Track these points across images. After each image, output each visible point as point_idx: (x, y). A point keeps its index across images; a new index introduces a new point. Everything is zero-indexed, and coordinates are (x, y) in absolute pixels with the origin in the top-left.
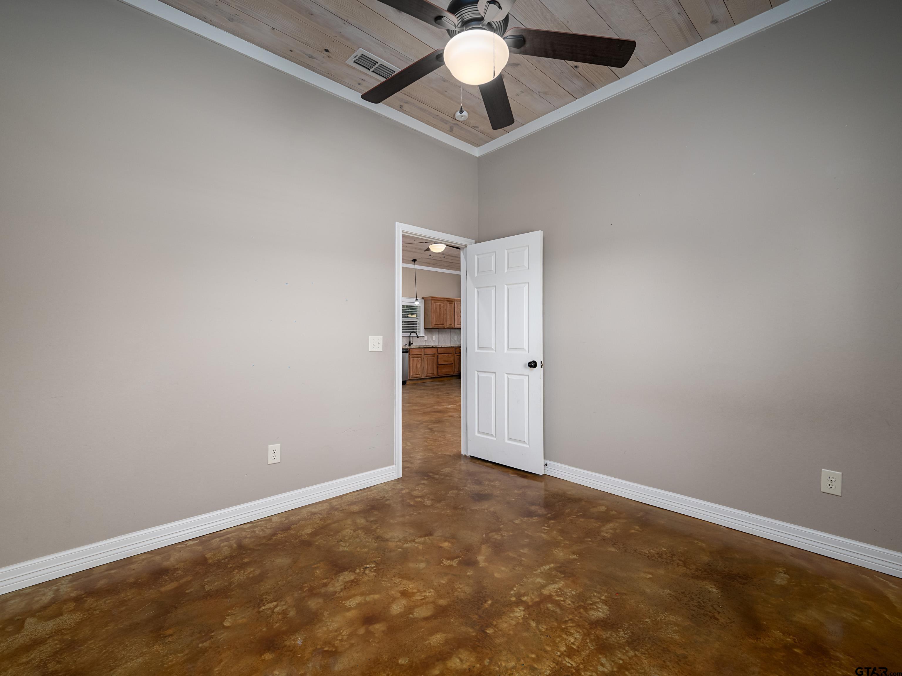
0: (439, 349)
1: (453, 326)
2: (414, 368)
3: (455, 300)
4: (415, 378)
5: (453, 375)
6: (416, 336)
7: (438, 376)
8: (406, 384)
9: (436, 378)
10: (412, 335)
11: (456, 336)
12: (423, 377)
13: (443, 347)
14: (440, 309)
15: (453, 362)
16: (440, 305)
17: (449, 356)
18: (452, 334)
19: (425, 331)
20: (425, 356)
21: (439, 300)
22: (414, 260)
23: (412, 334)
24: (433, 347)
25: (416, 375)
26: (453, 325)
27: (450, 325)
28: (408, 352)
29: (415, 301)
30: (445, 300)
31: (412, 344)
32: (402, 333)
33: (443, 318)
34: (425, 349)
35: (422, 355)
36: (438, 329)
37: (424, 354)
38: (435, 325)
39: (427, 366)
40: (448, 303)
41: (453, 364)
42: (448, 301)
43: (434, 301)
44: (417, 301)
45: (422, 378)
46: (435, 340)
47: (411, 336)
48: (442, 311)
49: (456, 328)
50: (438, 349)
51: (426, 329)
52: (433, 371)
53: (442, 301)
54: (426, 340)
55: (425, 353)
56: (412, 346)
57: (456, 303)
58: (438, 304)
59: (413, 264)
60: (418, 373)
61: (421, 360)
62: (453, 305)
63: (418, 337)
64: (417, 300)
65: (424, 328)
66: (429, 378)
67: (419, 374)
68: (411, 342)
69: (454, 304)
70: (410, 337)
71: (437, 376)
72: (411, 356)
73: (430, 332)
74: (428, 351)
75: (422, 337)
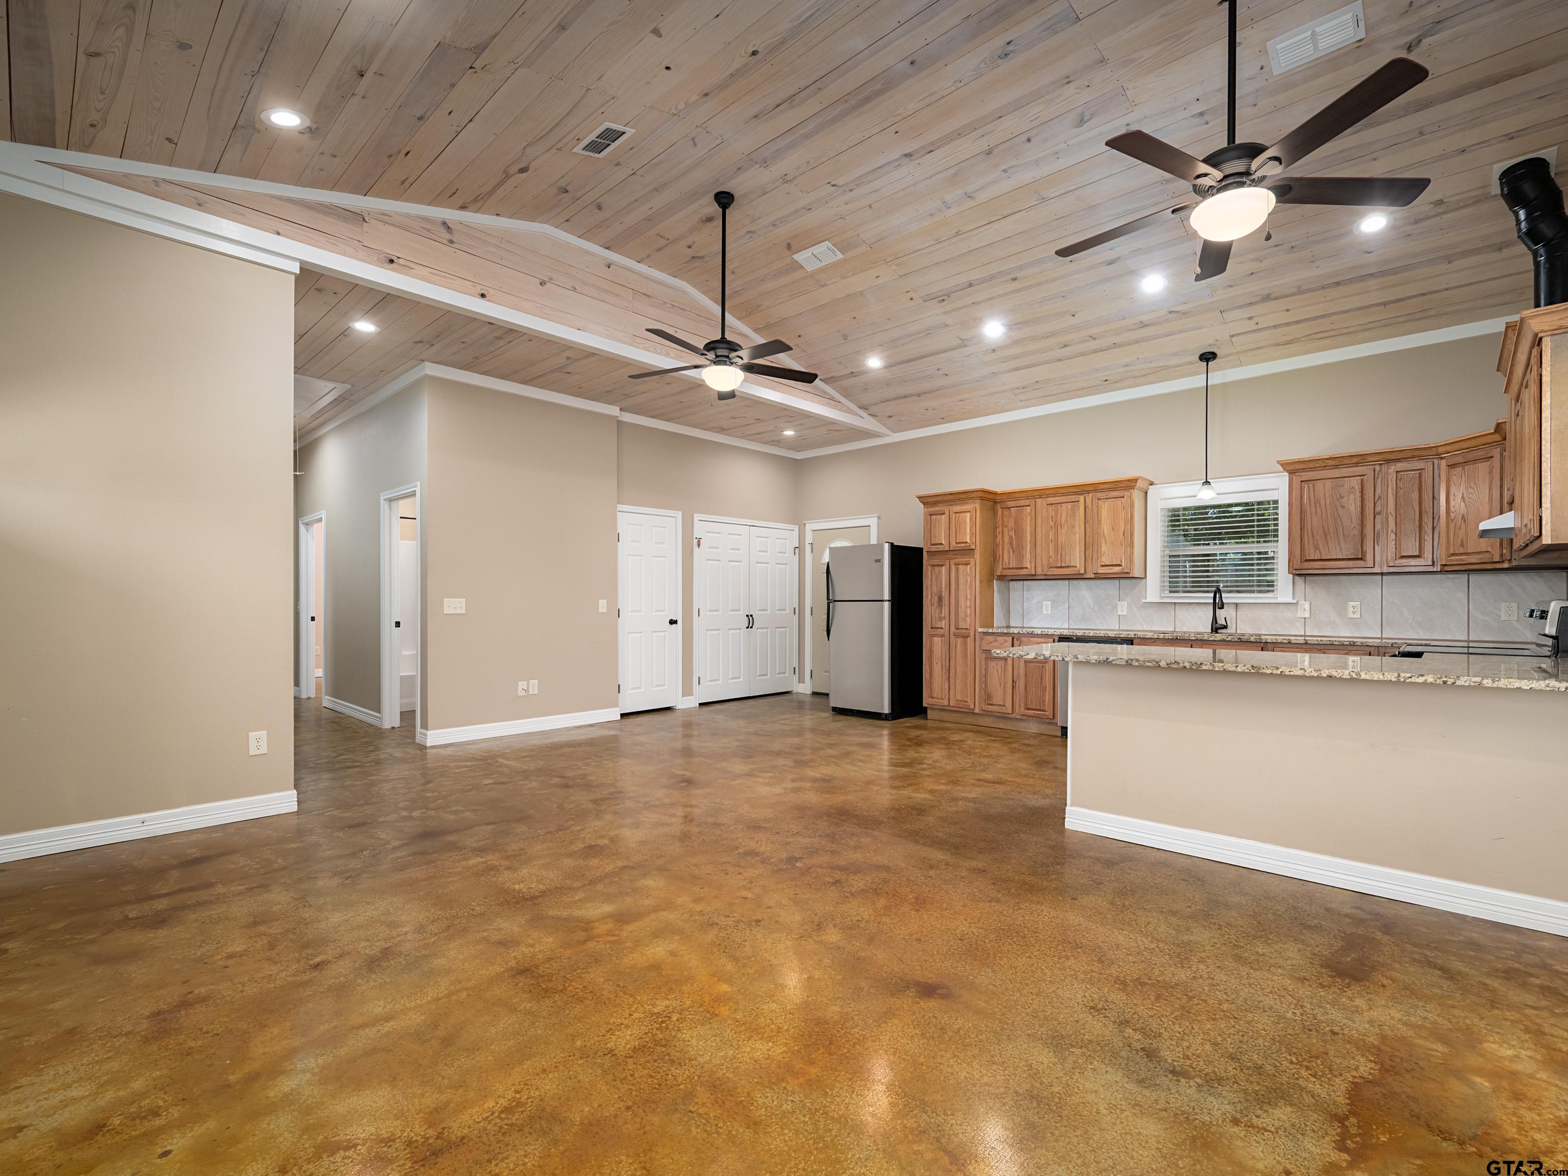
3: (1441, 450)
14: (1338, 499)
16: (1337, 486)
19: (1301, 581)
21: (1335, 468)
22: (1208, 357)
26: (1427, 556)
27: (1403, 557)
29: (1200, 489)
30: (1372, 459)
31: (1225, 627)
33: (1355, 532)
38: (1307, 561)
43: (1303, 474)
46: (1358, 616)
48: (1352, 508)
51: (1302, 575)
53: (1356, 465)
54: (1307, 615)
62: (1426, 473)
64: (1207, 483)
68: (1221, 622)
69: (1438, 468)
73: (1327, 587)
75: (1281, 606)
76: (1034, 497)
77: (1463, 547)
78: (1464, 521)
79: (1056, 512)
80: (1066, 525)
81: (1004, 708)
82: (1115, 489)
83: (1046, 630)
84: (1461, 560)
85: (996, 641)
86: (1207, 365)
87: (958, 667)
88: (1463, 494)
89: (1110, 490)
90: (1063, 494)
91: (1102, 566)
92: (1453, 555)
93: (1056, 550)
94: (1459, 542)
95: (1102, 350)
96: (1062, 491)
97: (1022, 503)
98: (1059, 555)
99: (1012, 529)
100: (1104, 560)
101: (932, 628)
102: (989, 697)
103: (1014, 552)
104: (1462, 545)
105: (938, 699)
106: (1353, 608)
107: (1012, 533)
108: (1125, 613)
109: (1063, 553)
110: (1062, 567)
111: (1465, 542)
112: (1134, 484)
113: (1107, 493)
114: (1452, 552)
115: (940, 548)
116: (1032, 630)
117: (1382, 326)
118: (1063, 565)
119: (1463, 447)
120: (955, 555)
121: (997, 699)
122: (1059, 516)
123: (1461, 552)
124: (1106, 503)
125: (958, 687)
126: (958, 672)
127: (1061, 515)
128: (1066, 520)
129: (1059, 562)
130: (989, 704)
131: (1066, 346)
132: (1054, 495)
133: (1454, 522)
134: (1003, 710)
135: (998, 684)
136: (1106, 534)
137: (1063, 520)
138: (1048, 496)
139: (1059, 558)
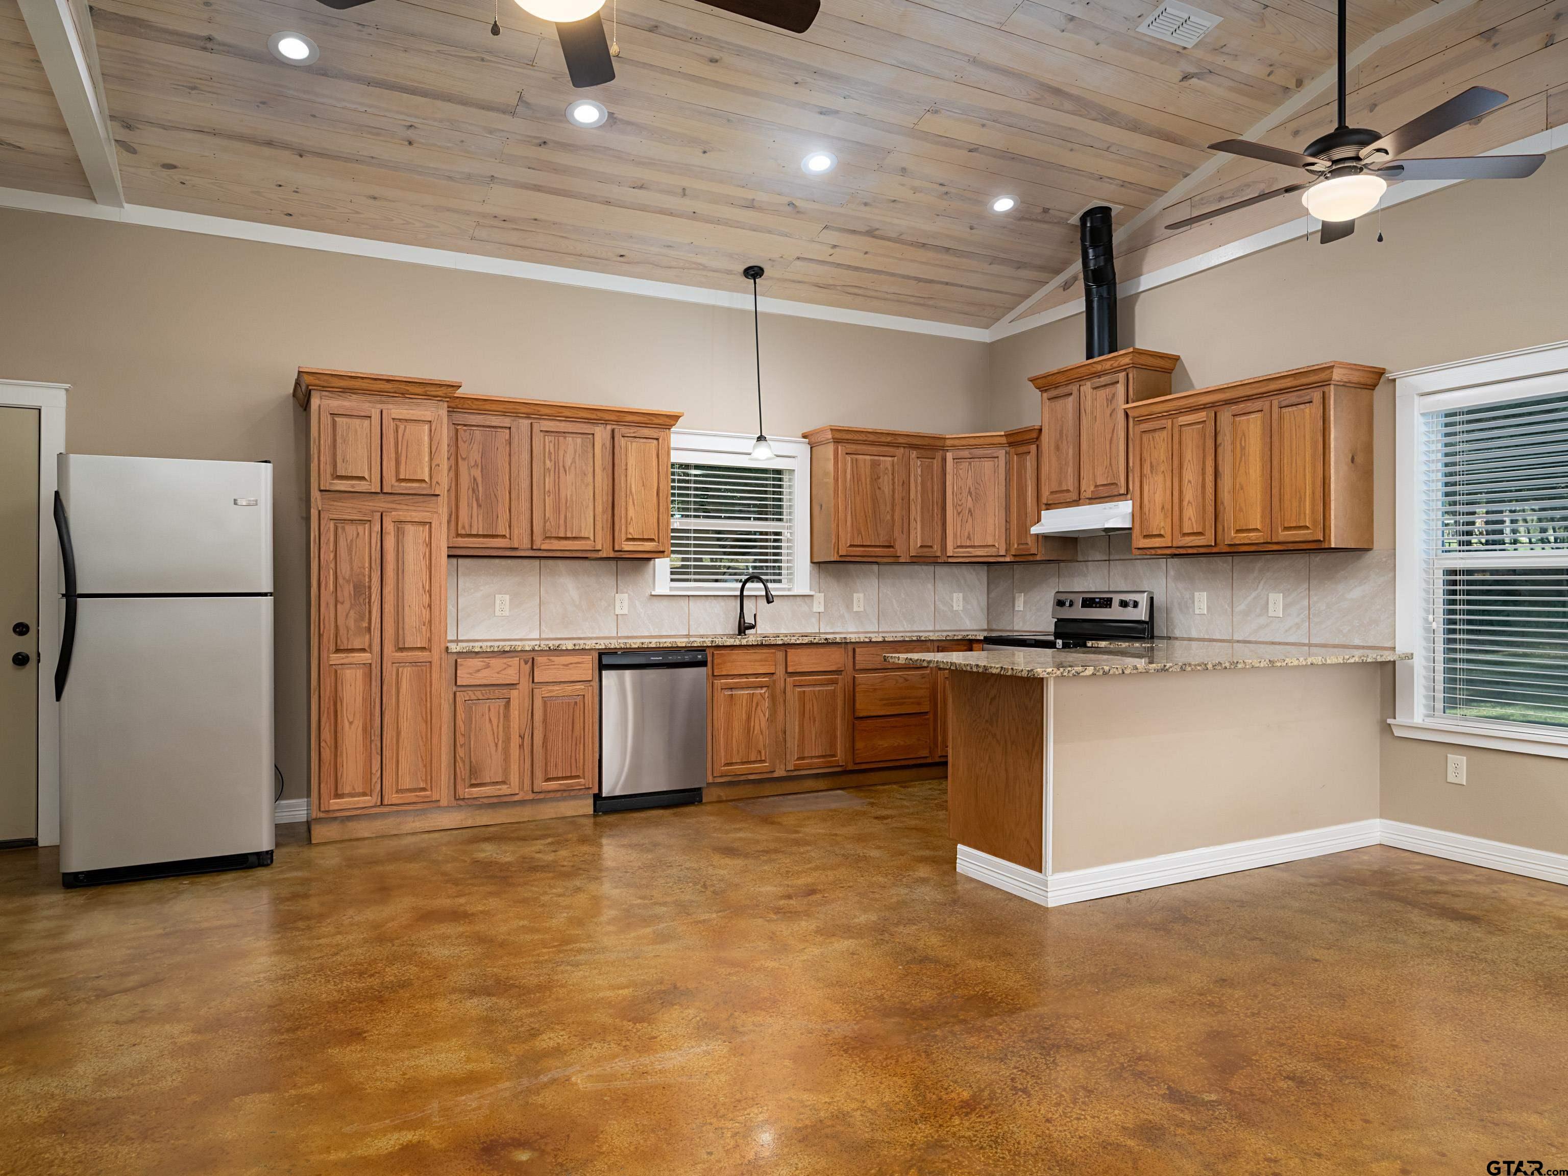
0: (857, 650)
1: (939, 554)
2: (736, 733)
3: (948, 443)
4: (743, 778)
5: (929, 761)
6: (764, 593)
7: (857, 767)
8: (700, 801)
9: (846, 772)
10: (750, 589)
11: (961, 595)
12: (780, 773)
13: (880, 639)
14: (875, 479)
15: (926, 708)
16: (875, 465)
17: (906, 680)
18: (939, 584)
19: (816, 570)
20: (790, 680)
21: (872, 443)
22: (754, 273)
23: (748, 585)
24: (828, 644)
25: (743, 763)
26: (937, 547)
27: (921, 546)
28: (703, 664)
29: (755, 447)
30: (901, 440)
31: (752, 627)
32: (672, 580)
33: (889, 517)
34: (791, 652)
35: (775, 677)
36: (877, 563)
37: (786, 672)
38: (851, 546)
39: (801, 726)
40: (914, 454)
41: (930, 716)
42: (912, 447)
43: (848, 446)
44: (763, 443)
45: (776, 775)
46: (862, 609)
47: (745, 593)
48: (886, 491)
49: (950, 560)
50: (854, 650)
51: (819, 563)
52: (832, 744)
53: (888, 444)
54: (822, 609)
55: (790, 670)
56: (751, 637)
57: (949, 456)
58: (868, 457)
59: (745, 291)
60: (753, 758)
61: (773, 698)
62: (936, 463)
63: (769, 599)
64: (761, 438)
65: (812, 562)
66: (816, 776)
67: (762, 761)
68: (749, 620)
69: (944, 460)
70: (742, 596)
71: (851, 767)
72: (718, 683)
73: (837, 576)
74: (803, 661)
75: (798, 598)
76: (516, 415)
77: (970, 540)
78: (971, 515)
79: (557, 448)
80: (573, 468)
81: (505, 787)
82: (645, 425)
83: (582, 642)
84: (968, 552)
85: (488, 666)
86: (755, 283)
87: (405, 726)
88: (970, 488)
89: (639, 424)
90: (567, 419)
91: (628, 539)
92: (958, 547)
93: (557, 510)
94: (966, 534)
95: (671, 214)
96: (567, 413)
97: (495, 421)
98: (562, 517)
99: (476, 465)
100: (631, 530)
101: (338, 651)
102: (474, 771)
103: (479, 506)
104: (969, 538)
105: (352, 795)
106: (859, 600)
107: (477, 473)
108: (625, 611)
109: (569, 515)
110: (566, 538)
111: (972, 536)
112: (672, 422)
113: (635, 429)
114: (959, 544)
115: (362, 486)
116: (557, 643)
117: (898, 301)
118: (569, 535)
119: (970, 443)
120: (393, 502)
121: (492, 771)
122: (561, 453)
123: (968, 544)
124: (634, 444)
125: (403, 765)
126: (403, 734)
127: (565, 452)
128: (574, 461)
129: (562, 529)
130: (473, 786)
131: (641, 187)
132: (552, 417)
133: (961, 515)
134: (504, 789)
135: (492, 745)
136: (633, 490)
137: (568, 462)
138: (541, 417)
139: (562, 522)
